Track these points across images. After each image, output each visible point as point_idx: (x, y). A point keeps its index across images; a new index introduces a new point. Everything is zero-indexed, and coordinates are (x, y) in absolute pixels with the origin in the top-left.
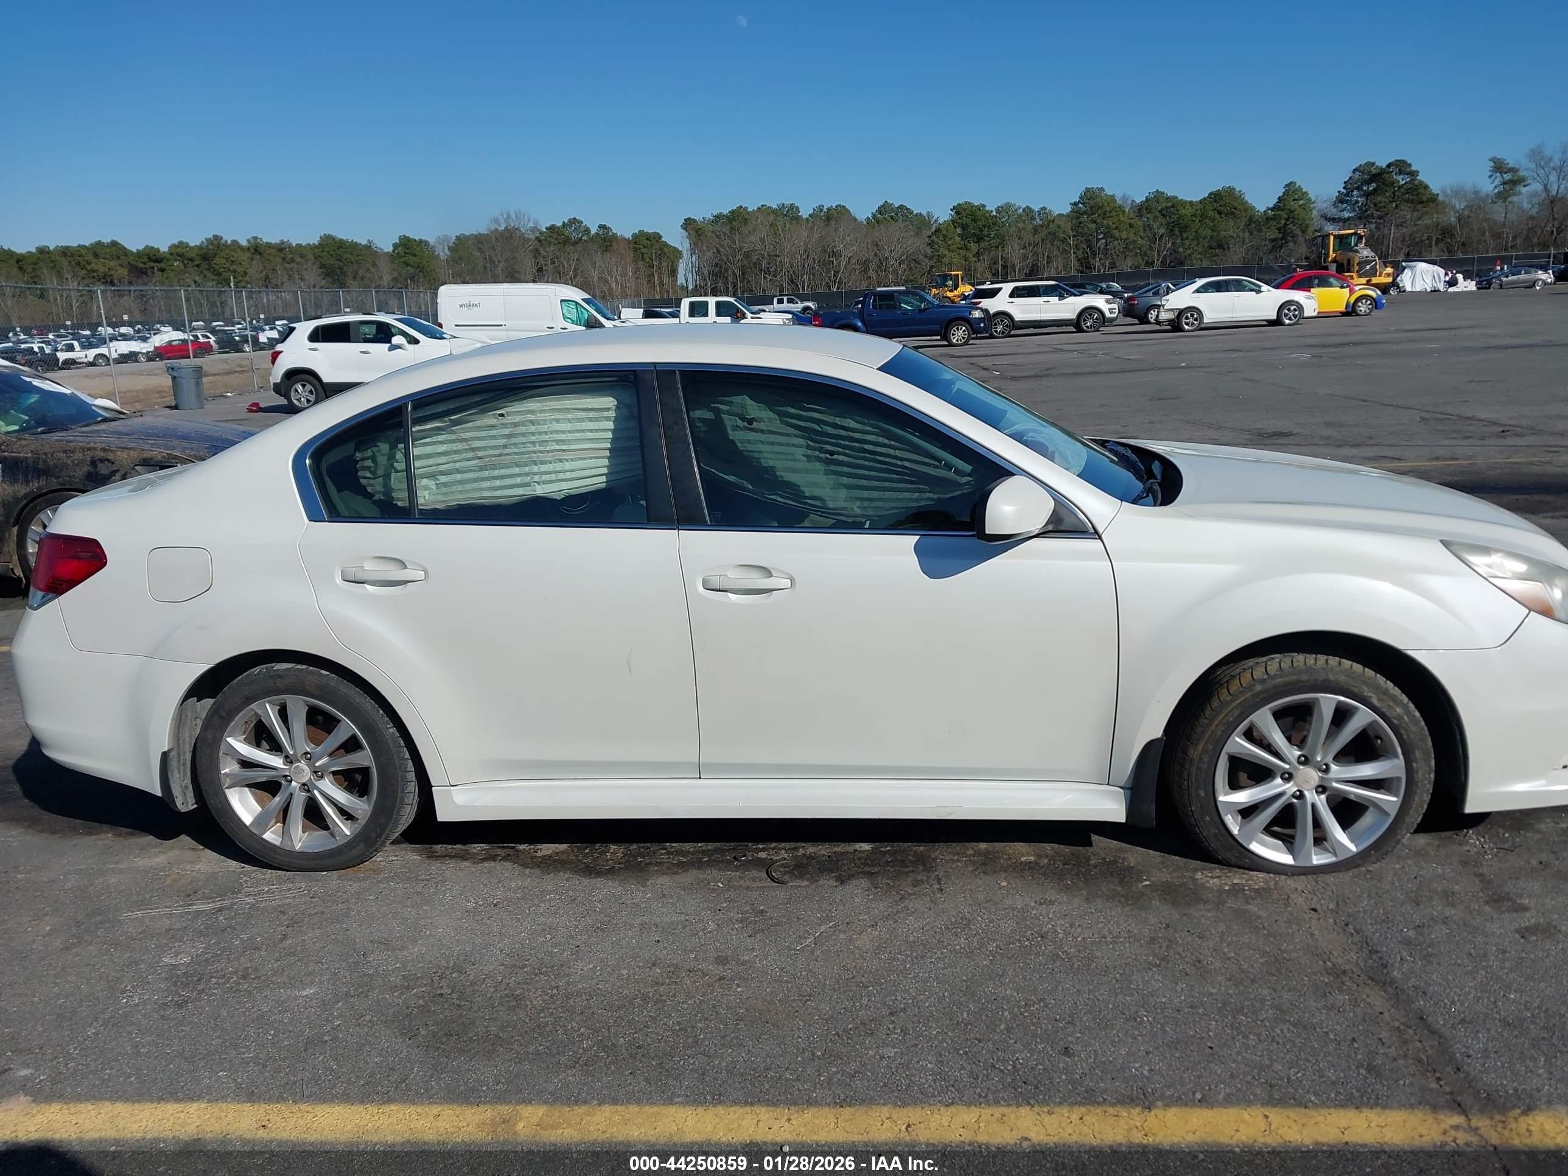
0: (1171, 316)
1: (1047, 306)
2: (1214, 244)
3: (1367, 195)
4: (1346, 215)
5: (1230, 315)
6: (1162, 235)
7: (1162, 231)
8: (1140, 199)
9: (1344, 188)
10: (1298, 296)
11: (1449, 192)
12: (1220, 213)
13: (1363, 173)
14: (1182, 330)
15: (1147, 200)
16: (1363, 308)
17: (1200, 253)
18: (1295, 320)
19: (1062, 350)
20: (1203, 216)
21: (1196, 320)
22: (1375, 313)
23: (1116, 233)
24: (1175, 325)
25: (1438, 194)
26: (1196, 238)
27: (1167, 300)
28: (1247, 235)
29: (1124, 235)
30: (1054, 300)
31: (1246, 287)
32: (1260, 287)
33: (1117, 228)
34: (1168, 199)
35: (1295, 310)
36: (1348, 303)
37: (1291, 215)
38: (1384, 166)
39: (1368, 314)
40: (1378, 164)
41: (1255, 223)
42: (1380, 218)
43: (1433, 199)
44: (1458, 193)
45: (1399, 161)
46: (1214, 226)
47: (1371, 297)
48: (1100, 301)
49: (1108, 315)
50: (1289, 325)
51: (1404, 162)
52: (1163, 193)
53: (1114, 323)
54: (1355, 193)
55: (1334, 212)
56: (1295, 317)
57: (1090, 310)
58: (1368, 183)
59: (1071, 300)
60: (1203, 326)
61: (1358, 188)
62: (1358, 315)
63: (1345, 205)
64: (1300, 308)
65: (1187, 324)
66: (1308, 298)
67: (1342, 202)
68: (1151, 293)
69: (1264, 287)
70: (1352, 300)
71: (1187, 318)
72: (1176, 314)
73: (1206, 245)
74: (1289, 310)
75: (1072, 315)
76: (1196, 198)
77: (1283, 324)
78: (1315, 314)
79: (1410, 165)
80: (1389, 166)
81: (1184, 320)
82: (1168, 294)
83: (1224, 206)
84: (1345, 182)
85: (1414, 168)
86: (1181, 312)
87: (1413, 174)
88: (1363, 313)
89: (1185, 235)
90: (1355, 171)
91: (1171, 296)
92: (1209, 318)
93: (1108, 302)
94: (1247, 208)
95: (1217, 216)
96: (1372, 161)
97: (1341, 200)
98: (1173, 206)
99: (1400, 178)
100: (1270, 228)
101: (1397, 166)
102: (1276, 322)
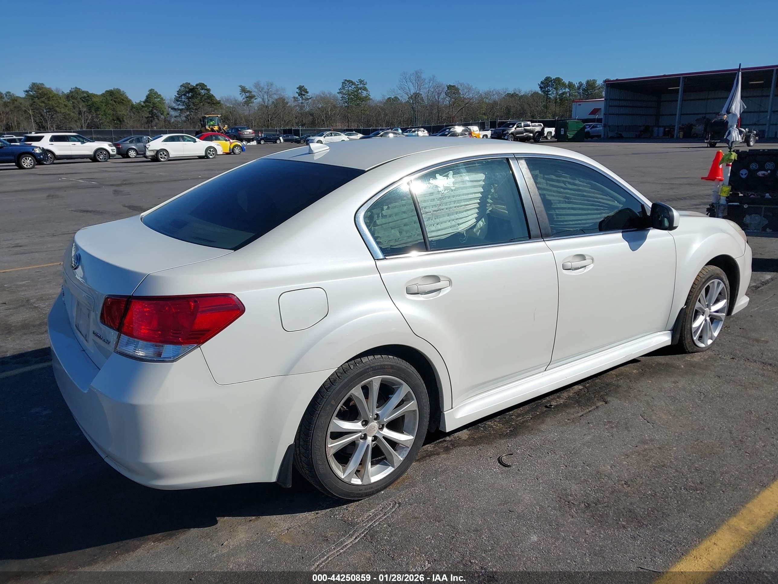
0: (153, 154)
1: (74, 147)
2: (115, 118)
3: (189, 98)
4: (180, 107)
5: (182, 153)
6: (85, 111)
7: (85, 109)
8: (67, 91)
9: (178, 94)
10: (213, 144)
11: (224, 99)
12: (115, 102)
13: (185, 87)
14: (160, 161)
15: (71, 92)
16: (237, 151)
17: (108, 122)
18: (213, 156)
19: (106, 171)
20: (107, 103)
21: (166, 155)
22: (242, 153)
23: (57, 109)
24: (155, 159)
25: (220, 100)
26: (105, 115)
27: (149, 145)
28: (132, 114)
29: (63, 110)
30: (79, 144)
31: (186, 139)
32: (195, 139)
33: (57, 107)
34: (83, 92)
35: (213, 151)
36: (230, 148)
37: (155, 106)
38: (194, 85)
39: (239, 154)
40: (192, 84)
41: (136, 109)
42: (196, 109)
43: (219, 103)
44: (227, 100)
45: (201, 83)
46: (114, 109)
47: (240, 146)
48: (105, 145)
49: (111, 153)
50: (212, 158)
51: (203, 84)
52: (80, 89)
53: (115, 157)
54: (183, 97)
55: (174, 105)
56: (213, 154)
57: (100, 150)
58: (188, 92)
59: (88, 144)
60: (169, 159)
61: (185, 95)
62: (235, 154)
63: (179, 102)
64: (215, 150)
65: (162, 158)
66: (218, 145)
67: (178, 101)
68: (128, 142)
69: (197, 140)
70: (232, 147)
71: (161, 155)
72: (155, 153)
73: (111, 118)
74: (210, 151)
75: (91, 152)
76: (99, 93)
77: (208, 158)
78: (222, 153)
79: (206, 86)
80: (197, 85)
81: (160, 156)
82: (149, 142)
83: (117, 98)
84: (178, 92)
85: (208, 87)
86: (158, 152)
87: (208, 90)
88: (237, 153)
89: (98, 113)
90: (181, 86)
91: (151, 143)
92: (172, 154)
93: (110, 145)
94: (129, 101)
95: (114, 103)
96: (188, 82)
97: (177, 100)
98: (88, 96)
99: (202, 91)
100: (143, 111)
101: (200, 86)
102: (205, 157)
